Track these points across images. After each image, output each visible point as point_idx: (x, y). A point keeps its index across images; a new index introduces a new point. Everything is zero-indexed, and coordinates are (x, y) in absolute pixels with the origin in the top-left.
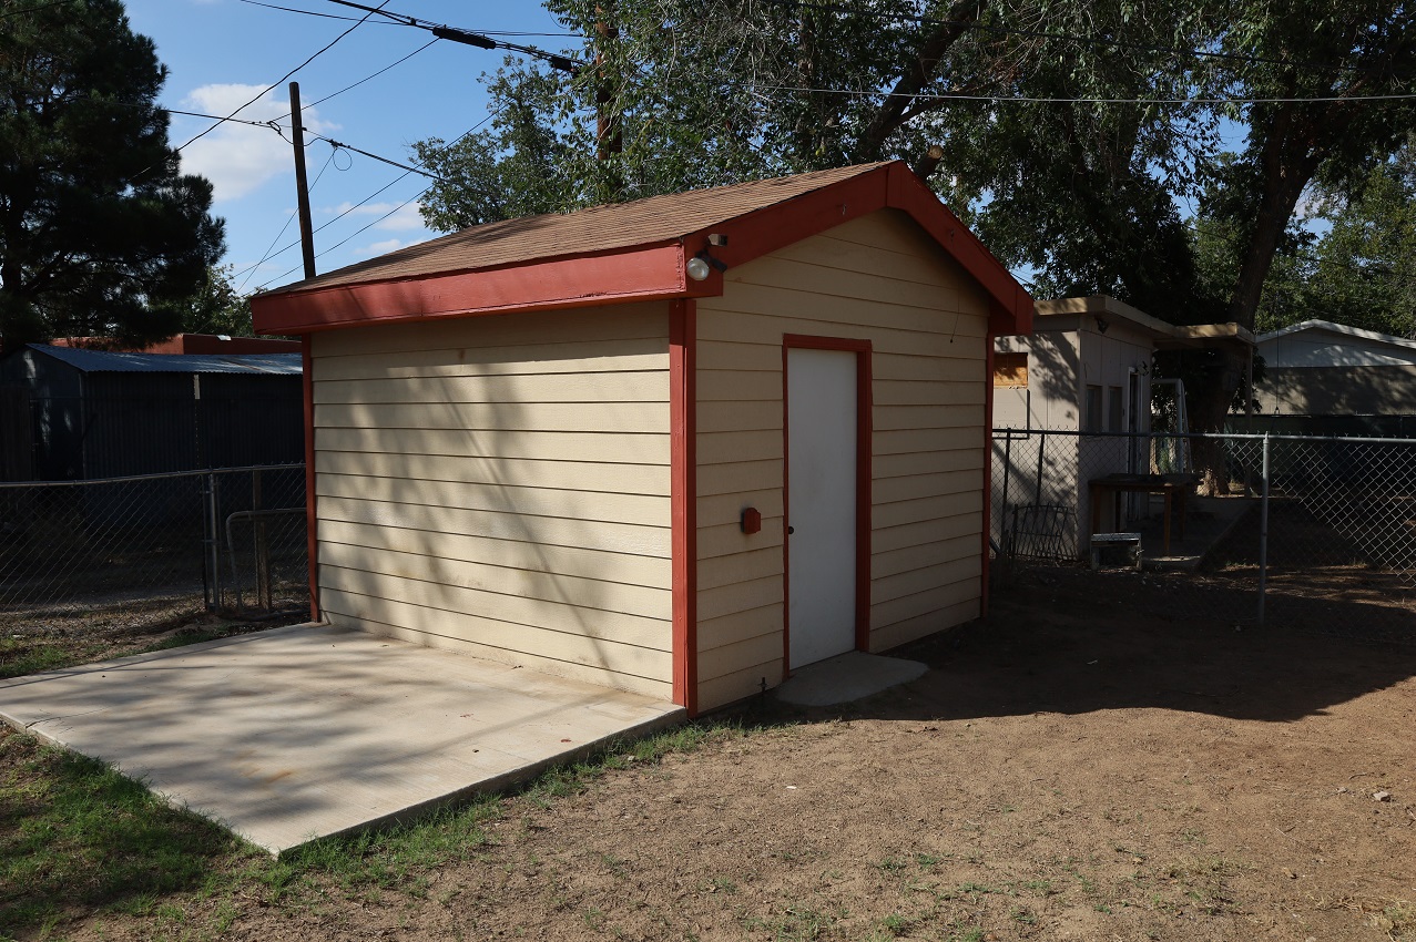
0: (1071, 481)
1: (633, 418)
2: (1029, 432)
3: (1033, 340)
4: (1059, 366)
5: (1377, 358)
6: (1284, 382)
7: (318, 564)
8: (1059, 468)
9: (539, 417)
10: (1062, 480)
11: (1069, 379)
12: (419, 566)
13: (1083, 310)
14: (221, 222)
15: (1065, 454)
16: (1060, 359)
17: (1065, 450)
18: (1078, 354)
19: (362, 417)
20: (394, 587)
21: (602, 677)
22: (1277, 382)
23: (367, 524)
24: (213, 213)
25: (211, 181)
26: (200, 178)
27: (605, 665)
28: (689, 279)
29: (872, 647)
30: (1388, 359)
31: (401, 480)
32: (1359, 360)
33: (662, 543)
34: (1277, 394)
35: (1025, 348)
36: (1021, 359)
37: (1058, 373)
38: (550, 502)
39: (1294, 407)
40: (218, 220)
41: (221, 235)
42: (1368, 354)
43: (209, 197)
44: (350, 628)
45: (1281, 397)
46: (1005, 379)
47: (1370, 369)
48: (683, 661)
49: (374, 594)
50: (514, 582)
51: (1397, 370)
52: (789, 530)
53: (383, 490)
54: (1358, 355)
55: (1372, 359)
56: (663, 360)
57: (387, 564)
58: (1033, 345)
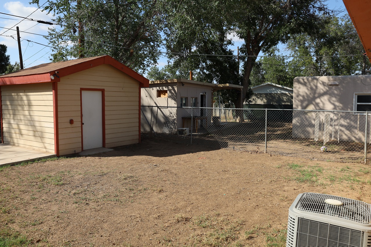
0: (175, 117)
1: (47, 103)
2: (168, 107)
3: (168, 87)
4: (173, 93)
5: (281, 91)
6: (262, 97)
7: (3, 132)
8: (173, 115)
9: (33, 103)
10: (173, 117)
11: (174, 96)
12: (17, 131)
13: (176, 82)
14: (9, 56)
15: (174, 112)
16: (173, 92)
17: (174, 110)
18: (176, 91)
19: (8, 103)
20: (14, 135)
21: (44, 150)
22: (260, 96)
23: (9, 123)
24: (7, 54)
25: (6, 46)
26: (4, 45)
27: (45, 148)
28: (51, 79)
29: (106, 147)
30: (283, 92)
31: (14, 115)
32: (277, 92)
33: (52, 125)
34: (260, 99)
35: (167, 89)
36: (166, 92)
37: (173, 94)
38: (36, 118)
39: (264, 102)
40: (8, 56)
41: (9, 59)
42: (279, 90)
43: (6, 50)
44: (8, 144)
45: (262, 100)
46: (163, 95)
47: (280, 94)
48: (56, 146)
49: (11, 137)
50: (31, 133)
51: (285, 94)
52: (82, 124)
53: (12, 117)
54: (277, 91)
55: (280, 91)
56: (51, 93)
57: (13, 131)
58: (168, 89)
